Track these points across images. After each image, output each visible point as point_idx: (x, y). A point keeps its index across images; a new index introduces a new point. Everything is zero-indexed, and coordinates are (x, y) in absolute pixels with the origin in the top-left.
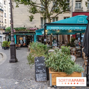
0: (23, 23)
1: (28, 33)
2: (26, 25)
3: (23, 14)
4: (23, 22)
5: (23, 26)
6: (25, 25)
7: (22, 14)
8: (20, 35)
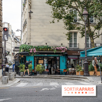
0: (43, 40)
1: (53, 53)
2: (49, 42)
3: (45, 27)
4: (44, 38)
5: (44, 44)
6: (46, 42)
7: (43, 26)
8: (39, 57)
